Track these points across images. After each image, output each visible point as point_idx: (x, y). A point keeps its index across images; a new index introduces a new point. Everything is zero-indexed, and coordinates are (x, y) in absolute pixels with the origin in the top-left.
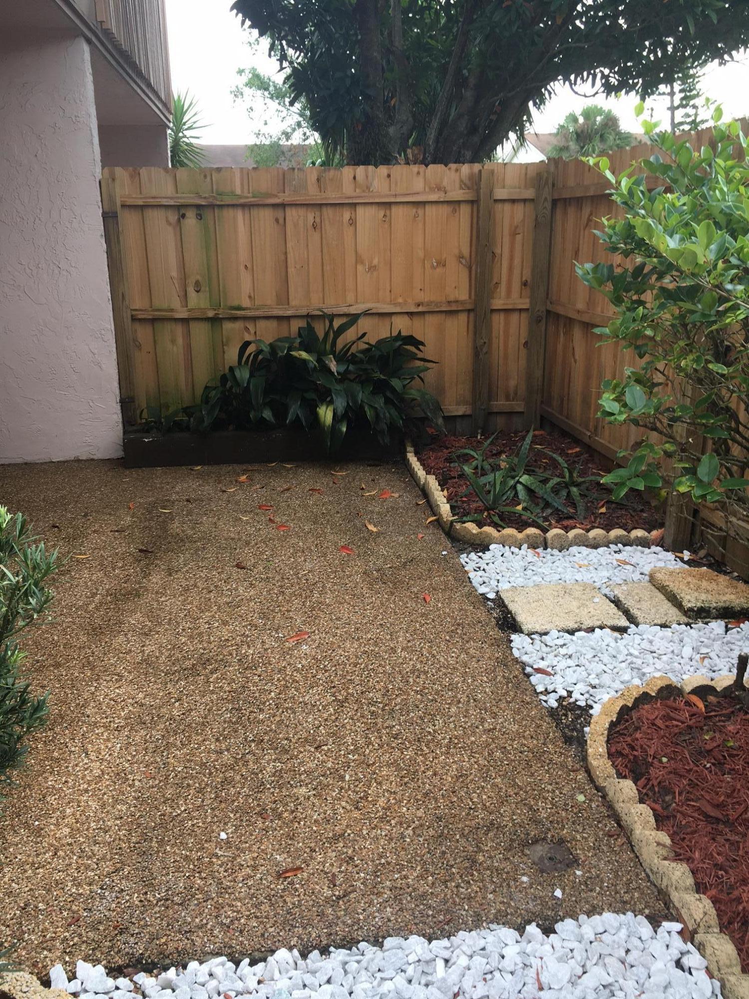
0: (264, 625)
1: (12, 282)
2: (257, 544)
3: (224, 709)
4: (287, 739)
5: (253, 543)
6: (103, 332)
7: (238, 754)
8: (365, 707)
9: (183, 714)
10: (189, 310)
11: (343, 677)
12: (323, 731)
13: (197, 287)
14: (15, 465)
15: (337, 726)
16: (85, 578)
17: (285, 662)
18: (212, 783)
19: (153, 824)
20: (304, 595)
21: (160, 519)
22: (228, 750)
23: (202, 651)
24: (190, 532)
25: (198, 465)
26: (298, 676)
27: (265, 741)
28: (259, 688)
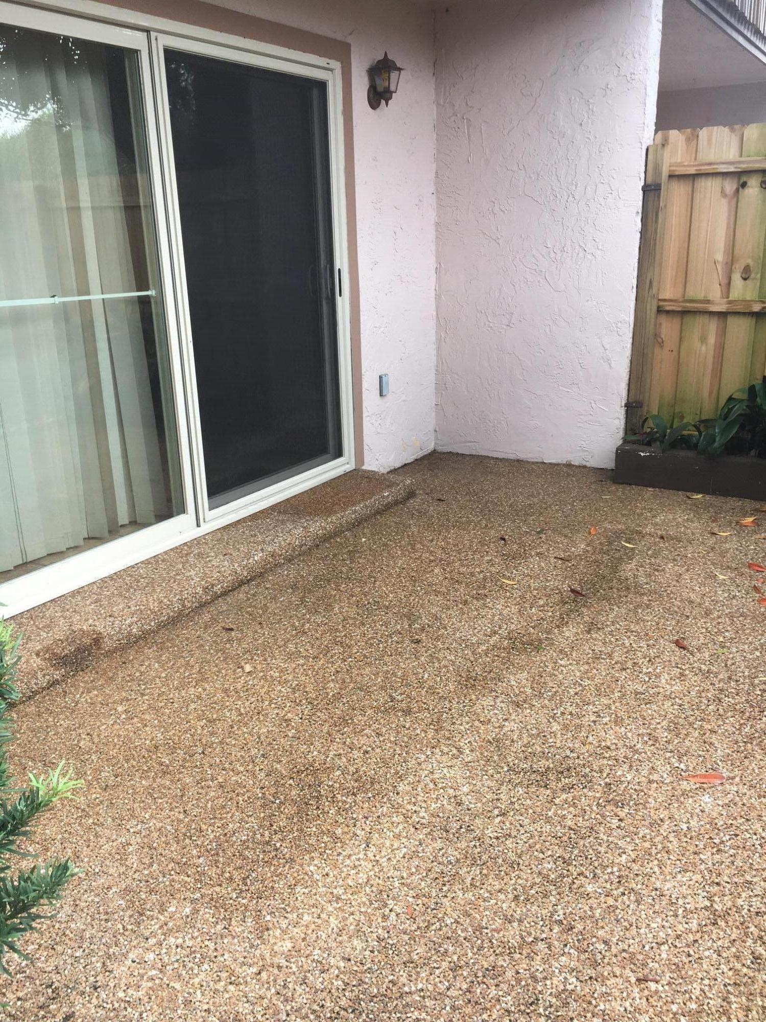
0: (668, 742)
1: (535, 267)
2: (719, 617)
3: (550, 853)
4: (605, 942)
5: (716, 614)
6: (619, 325)
7: (530, 934)
8: (750, 942)
9: (497, 838)
10: (730, 302)
11: (741, 872)
12: (664, 956)
13: (746, 273)
14: (507, 460)
15: (689, 955)
16: (498, 609)
17: (666, 812)
18: (474, 964)
19: (375, 991)
20: (747, 714)
21: (617, 555)
22: (520, 921)
23: (568, 752)
24: (642, 580)
25: (698, 492)
26: (674, 845)
27: (575, 930)
28: (611, 839)
